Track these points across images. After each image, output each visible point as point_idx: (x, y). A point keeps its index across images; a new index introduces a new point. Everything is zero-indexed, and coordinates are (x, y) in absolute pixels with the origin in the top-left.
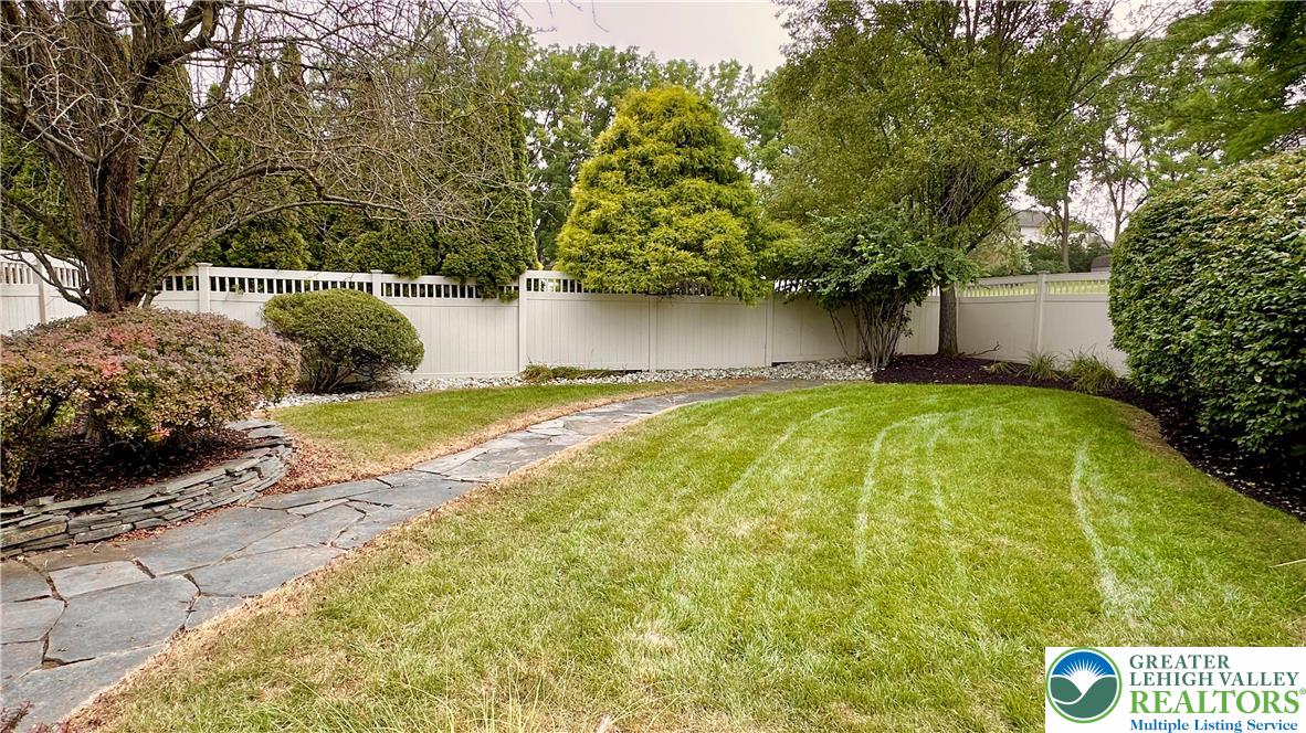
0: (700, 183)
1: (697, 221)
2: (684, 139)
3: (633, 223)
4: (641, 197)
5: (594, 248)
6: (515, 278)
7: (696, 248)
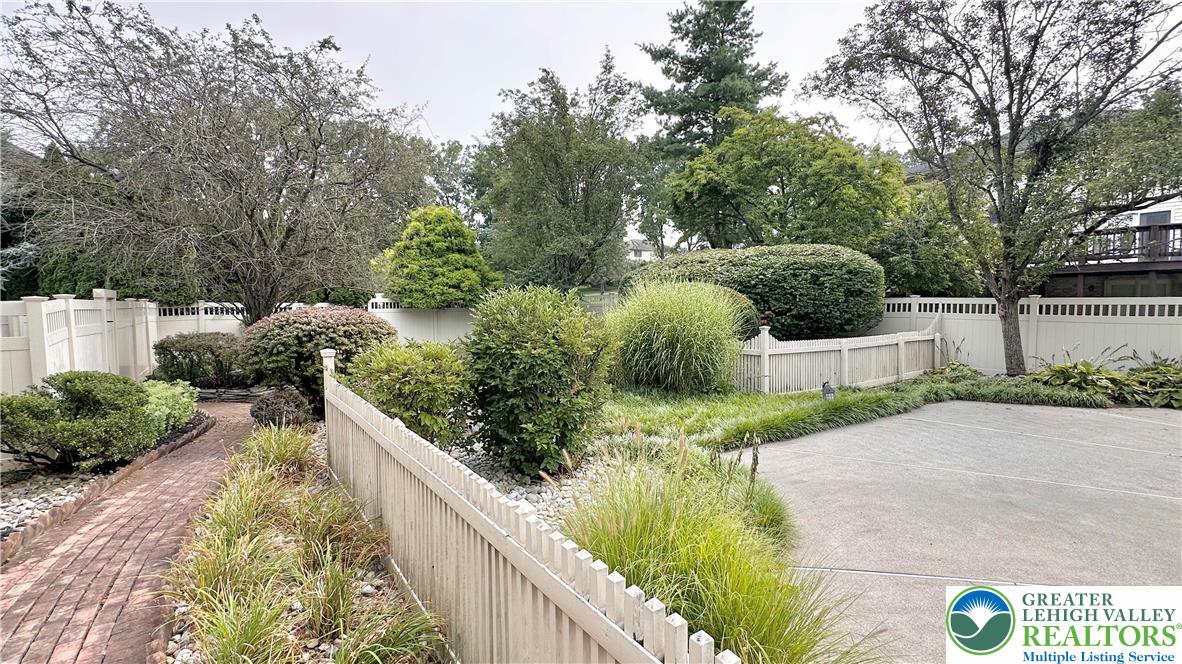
0: (457, 256)
1: (457, 275)
2: (447, 234)
3: (426, 276)
4: (428, 263)
5: (407, 287)
6: (366, 303)
7: (457, 287)
